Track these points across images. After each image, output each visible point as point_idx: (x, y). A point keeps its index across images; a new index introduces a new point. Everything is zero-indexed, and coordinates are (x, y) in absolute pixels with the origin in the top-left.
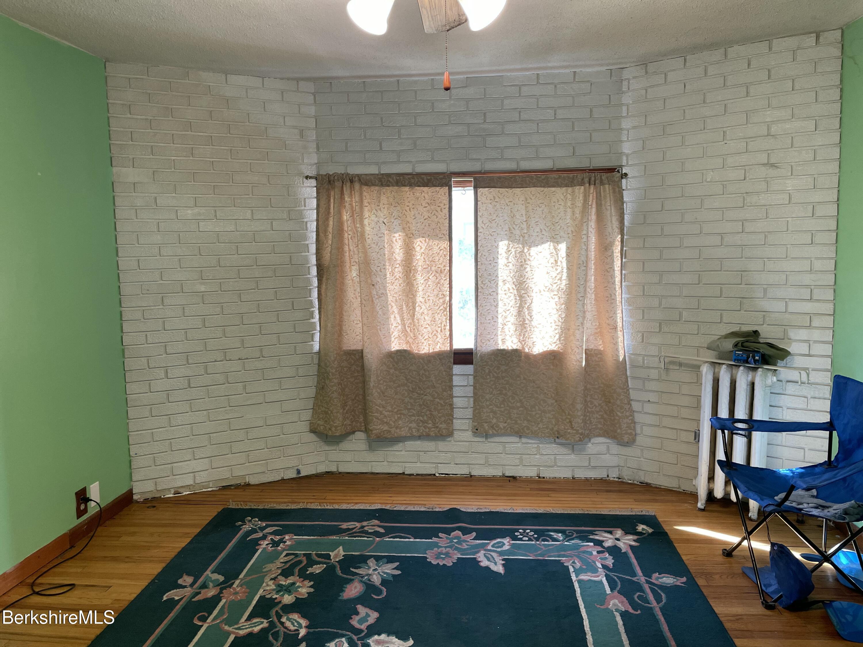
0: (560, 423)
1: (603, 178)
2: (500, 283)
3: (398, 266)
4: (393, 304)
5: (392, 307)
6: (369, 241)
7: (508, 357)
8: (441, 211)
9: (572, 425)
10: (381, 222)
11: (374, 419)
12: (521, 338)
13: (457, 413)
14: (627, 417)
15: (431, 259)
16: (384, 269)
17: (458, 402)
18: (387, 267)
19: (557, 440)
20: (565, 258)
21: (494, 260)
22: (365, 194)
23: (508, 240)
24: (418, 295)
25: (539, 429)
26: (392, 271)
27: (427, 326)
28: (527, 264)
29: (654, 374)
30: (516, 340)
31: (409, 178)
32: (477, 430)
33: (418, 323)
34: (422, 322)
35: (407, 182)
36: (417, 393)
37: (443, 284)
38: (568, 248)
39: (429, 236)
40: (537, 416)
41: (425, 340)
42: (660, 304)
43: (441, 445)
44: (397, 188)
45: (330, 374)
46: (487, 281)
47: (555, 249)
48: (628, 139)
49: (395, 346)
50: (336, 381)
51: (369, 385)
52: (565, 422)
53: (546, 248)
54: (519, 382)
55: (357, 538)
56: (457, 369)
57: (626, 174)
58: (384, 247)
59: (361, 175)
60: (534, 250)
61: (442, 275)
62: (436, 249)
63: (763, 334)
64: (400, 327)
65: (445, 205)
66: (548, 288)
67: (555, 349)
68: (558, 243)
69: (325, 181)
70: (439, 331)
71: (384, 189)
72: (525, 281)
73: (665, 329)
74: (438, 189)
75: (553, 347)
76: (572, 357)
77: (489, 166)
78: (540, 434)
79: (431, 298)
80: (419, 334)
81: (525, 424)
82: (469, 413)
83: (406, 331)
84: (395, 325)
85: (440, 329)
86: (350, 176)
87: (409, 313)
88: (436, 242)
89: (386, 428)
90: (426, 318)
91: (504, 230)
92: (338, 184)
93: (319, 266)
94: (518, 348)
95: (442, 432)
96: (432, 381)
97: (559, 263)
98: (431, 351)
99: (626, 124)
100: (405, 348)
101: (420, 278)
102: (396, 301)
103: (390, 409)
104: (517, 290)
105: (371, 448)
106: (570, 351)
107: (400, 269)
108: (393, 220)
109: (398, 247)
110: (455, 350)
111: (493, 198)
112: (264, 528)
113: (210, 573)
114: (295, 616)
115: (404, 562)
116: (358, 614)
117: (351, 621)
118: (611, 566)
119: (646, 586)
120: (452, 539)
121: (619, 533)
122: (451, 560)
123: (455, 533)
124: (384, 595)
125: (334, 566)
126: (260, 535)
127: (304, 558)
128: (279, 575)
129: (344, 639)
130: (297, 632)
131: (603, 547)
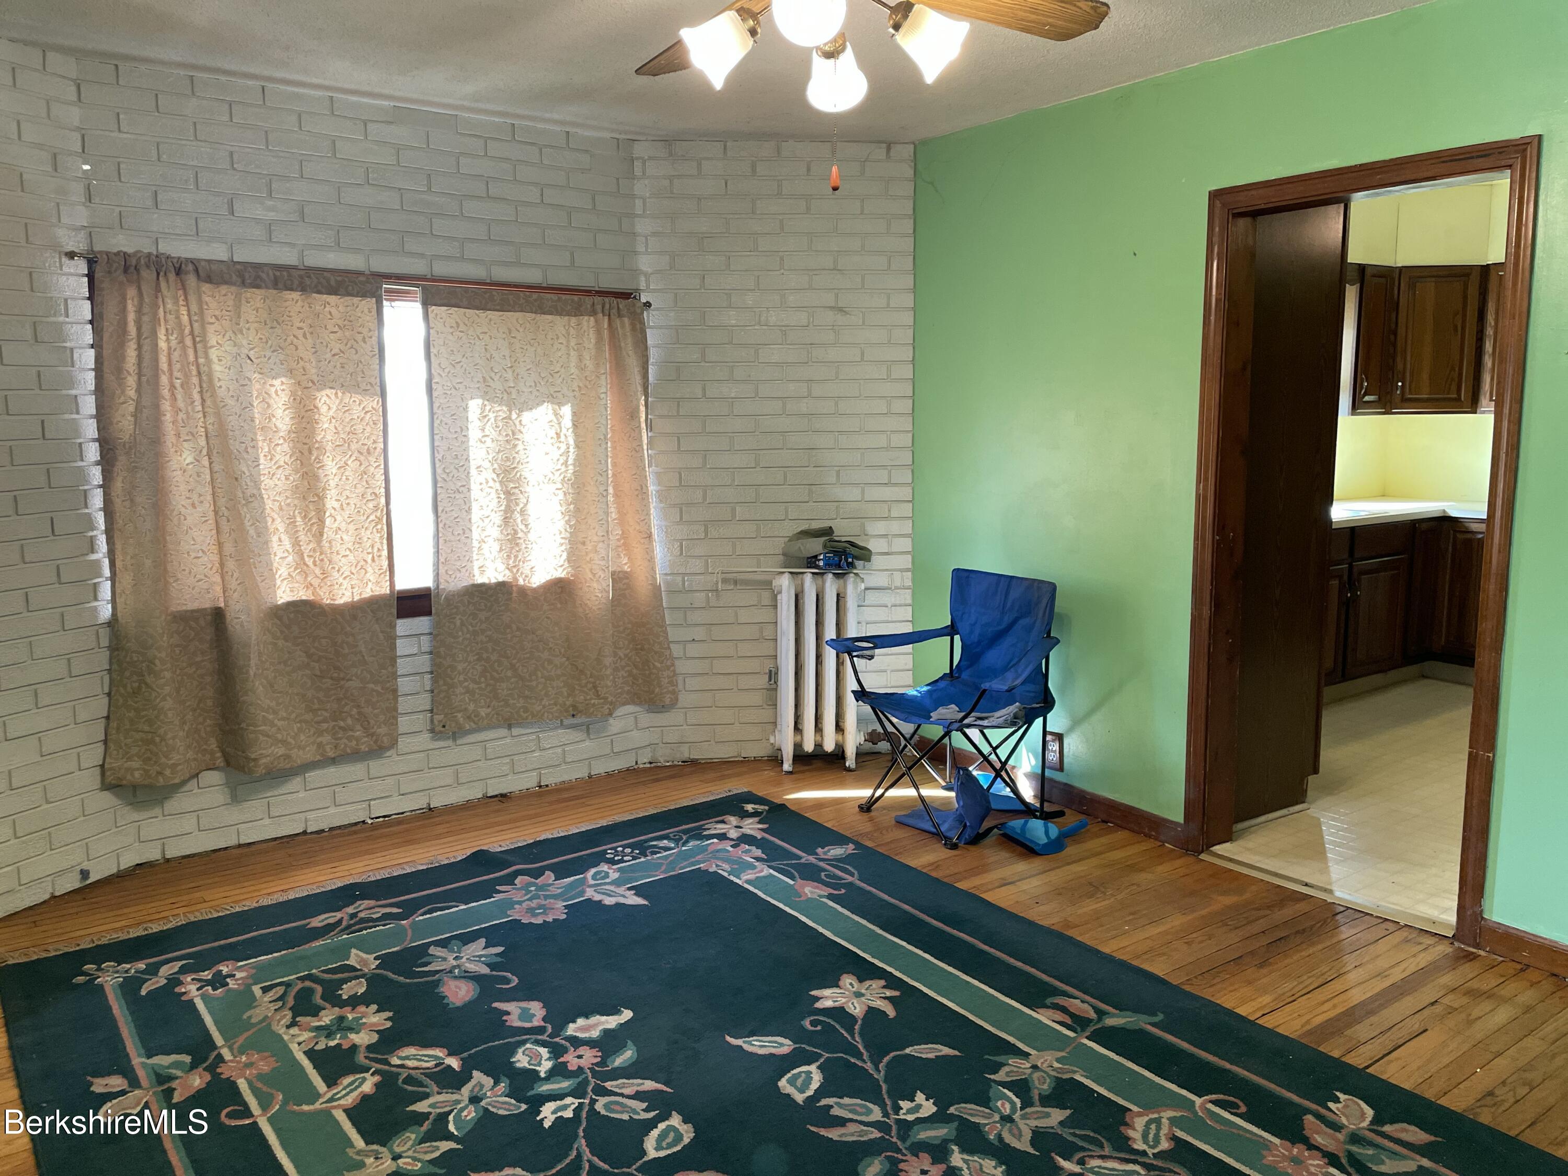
0: (577, 692)
1: (621, 306)
2: (473, 471)
3: (281, 441)
4: (276, 516)
5: (273, 520)
6: (221, 393)
7: (491, 596)
8: (365, 342)
9: (597, 691)
10: (243, 356)
11: (261, 737)
12: (511, 562)
13: (404, 704)
14: (668, 668)
15: (348, 429)
16: (254, 447)
17: (405, 685)
18: (260, 444)
19: (566, 722)
20: (571, 430)
21: (462, 431)
22: (206, 298)
23: (483, 397)
24: (329, 497)
25: (544, 707)
26: (269, 452)
27: (348, 553)
28: (518, 439)
29: (699, 599)
30: (501, 567)
31: (301, 277)
32: (444, 726)
33: (331, 548)
34: (337, 546)
35: (296, 282)
36: (332, 678)
37: (373, 475)
38: (574, 414)
39: (343, 386)
40: (540, 687)
41: (345, 578)
42: (705, 498)
43: (375, 766)
44: (275, 292)
45: (157, 662)
46: (452, 467)
47: (556, 414)
48: (646, 250)
49: (284, 594)
50: (168, 675)
51: (247, 672)
52: (585, 689)
53: (545, 411)
54: (509, 636)
56: (404, 626)
57: (648, 305)
58: (252, 406)
59: (199, 260)
60: (527, 416)
61: (370, 458)
62: (357, 411)
63: (837, 532)
64: (291, 558)
65: (370, 330)
66: (547, 478)
67: (562, 576)
68: (560, 404)
69: (115, 265)
70: (369, 560)
71: (249, 293)
72: (514, 468)
73: (713, 533)
74: (356, 300)
75: (560, 574)
76: (595, 585)
77: (441, 269)
78: (546, 714)
79: (352, 502)
80: (333, 568)
81: (521, 703)
82: (424, 702)
83: (305, 564)
84: (280, 554)
85: (370, 556)
86: (175, 261)
87: (310, 530)
88: (357, 398)
89: (281, 751)
90: (345, 537)
91: (475, 380)
92: (148, 275)
93: (105, 442)
94: (505, 579)
95: (382, 742)
96: (361, 652)
97: (563, 438)
98: (356, 598)
99: (643, 227)
100: (304, 598)
101: (330, 463)
102: (281, 509)
103: (285, 714)
104: (500, 482)
105: (235, 798)
106: (591, 576)
107: (286, 448)
108: (268, 354)
109: (280, 406)
110: (399, 592)
111: (455, 325)
112: (153, 970)
113: (144, 1060)
114: (411, 1051)
115: (491, 935)
116: (508, 1013)
117: (507, 1024)
118: (764, 856)
119: (822, 864)
120: (526, 887)
121: (733, 820)
122: (558, 911)
123: (519, 880)
124: (515, 981)
125: (378, 975)
126: (159, 981)
127: (308, 984)
128: (294, 1017)
129: (528, 1046)
130: (444, 1066)
131: (732, 840)
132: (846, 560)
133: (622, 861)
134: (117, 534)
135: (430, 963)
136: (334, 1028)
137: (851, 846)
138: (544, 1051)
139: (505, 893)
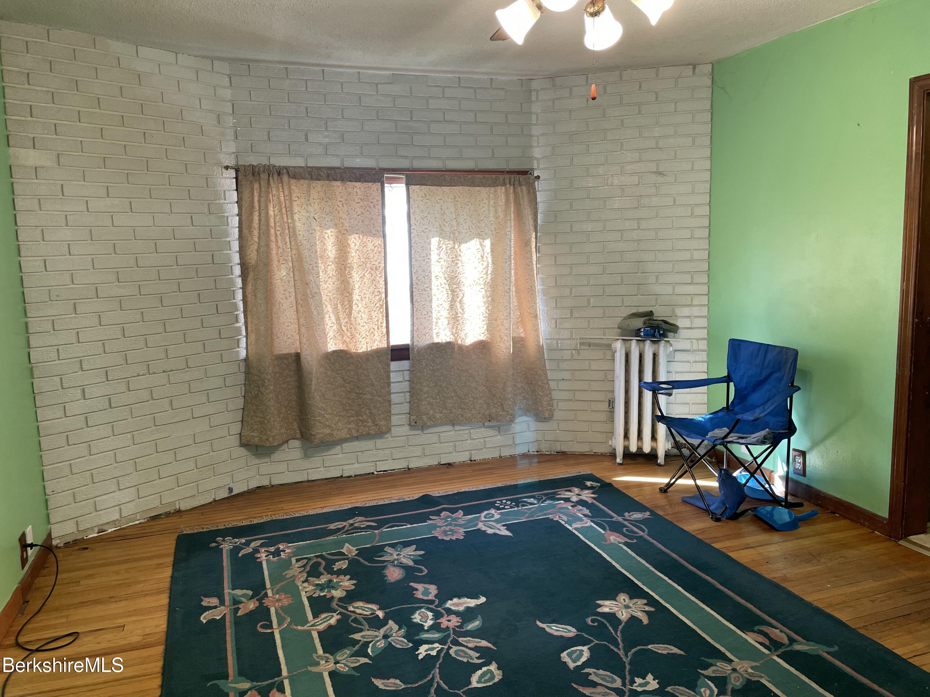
0: (491, 407)
1: (521, 179)
2: (433, 279)
3: (331, 263)
4: (328, 304)
5: (326, 306)
6: (300, 238)
7: (443, 350)
8: (375, 208)
9: (503, 407)
10: (312, 218)
11: (318, 424)
12: (454, 330)
13: (395, 409)
14: (547, 395)
15: (365, 256)
16: (316, 267)
17: (395, 398)
18: (320, 265)
19: (486, 424)
20: (490, 254)
21: (427, 256)
22: (293, 187)
23: (439, 236)
24: (355, 293)
25: (472, 415)
26: (325, 269)
27: (365, 324)
28: (458, 260)
29: (567, 355)
30: (449, 333)
31: (341, 173)
32: (416, 423)
33: (355, 321)
34: (359, 320)
35: (339, 176)
36: (356, 393)
37: (379, 282)
38: (492, 244)
39: (363, 232)
40: (470, 403)
41: (363, 338)
42: (571, 293)
43: (379, 443)
44: (327, 182)
45: (266, 381)
46: (421, 277)
47: (481, 245)
48: (538, 145)
49: (332, 347)
50: (272, 388)
51: (311, 388)
52: (496, 406)
53: (474, 243)
54: (453, 373)
55: (355, 534)
56: (395, 365)
57: (538, 177)
58: (316, 244)
59: (289, 167)
60: (464, 247)
61: (377, 272)
62: (370, 246)
63: (656, 314)
64: (335, 327)
65: (378, 201)
66: (476, 282)
67: (484, 339)
68: (484, 239)
69: (248, 172)
70: (376, 329)
71: (315, 183)
72: (456, 277)
73: (576, 314)
74: (370, 184)
75: (482, 338)
76: (502, 345)
77: (418, 164)
78: (474, 419)
79: (367, 296)
80: (357, 332)
81: (460, 411)
82: (406, 408)
83: (342, 330)
84: (330, 325)
85: (377, 326)
86: (277, 168)
87: (345, 312)
88: (370, 239)
89: (328, 431)
90: (363, 316)
91: (435, 227)
92: (264, 176)
93: (243, 265)
94: (451, 340)
95: (382, 429)
96: (371, 379)
97: (485, 259)
98: (369, 349)
99: (536, 131)
100: (342, 349)
101: (355, 275)
102: (330, 300)
103: (330, 412)
104: (449, 285)
105: (306, 456)
106: (499, 339)
107: (333, 266)
108: (324, 216)
109: (330, 244)
110: (392, 346)
111: (424, 196)
112: (248, 544)
113: (230, 591)
114: (360, 604)
115: (420, 544)
116: (417, 590)
117: (415, 596)
118: (590, 514)
119: (626, 523)
120: (445, 519)
121: (576, 490)
122: (460, 534)
123: (443, 514)
124: (426, 571)
125: (357, 559)
126: (249, 550)
127: (319, 560)
128: (307, 577)
129: (423, 610)
130: (375, 615)
131: (573, 502)
132: (659, 332)
133: (504, 508)
134: (249, 314)
135: (383, 556)
136: (325, 586)
137: (648, 513)
138: (430, 614)
139: (435, 520)
